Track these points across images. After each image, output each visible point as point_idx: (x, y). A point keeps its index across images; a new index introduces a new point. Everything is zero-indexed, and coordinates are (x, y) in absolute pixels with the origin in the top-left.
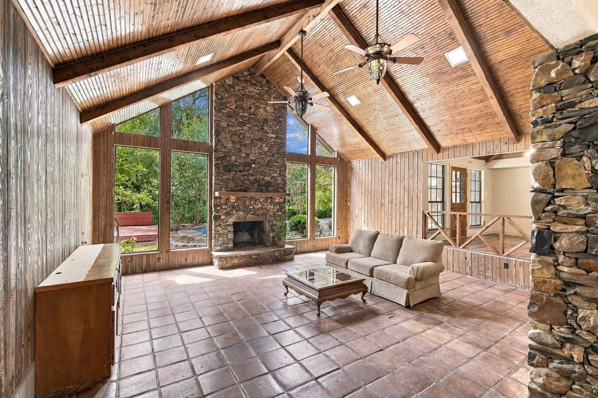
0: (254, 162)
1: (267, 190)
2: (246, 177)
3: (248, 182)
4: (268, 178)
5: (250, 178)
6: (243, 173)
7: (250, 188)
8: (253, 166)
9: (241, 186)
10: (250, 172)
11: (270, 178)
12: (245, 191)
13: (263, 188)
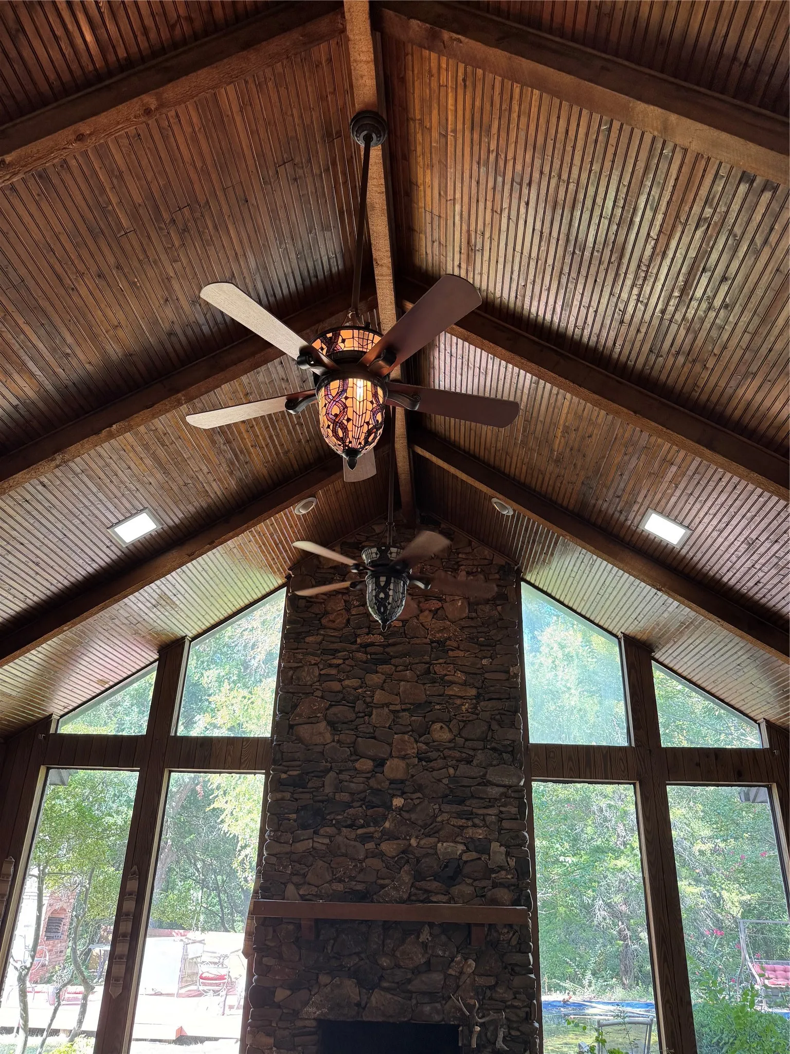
0: (399, 786)
1: (447, 893)
2: (370, 846)
3: (376, 863)
4: (449, 849)
5: (384, 847)
6: (360, 831)
7: (383, 887)
8: (398, 802)
9: (352, 878)
10: (387, 825)
11: (461, 848)
12: (363, 897)
13: (435, 885)
